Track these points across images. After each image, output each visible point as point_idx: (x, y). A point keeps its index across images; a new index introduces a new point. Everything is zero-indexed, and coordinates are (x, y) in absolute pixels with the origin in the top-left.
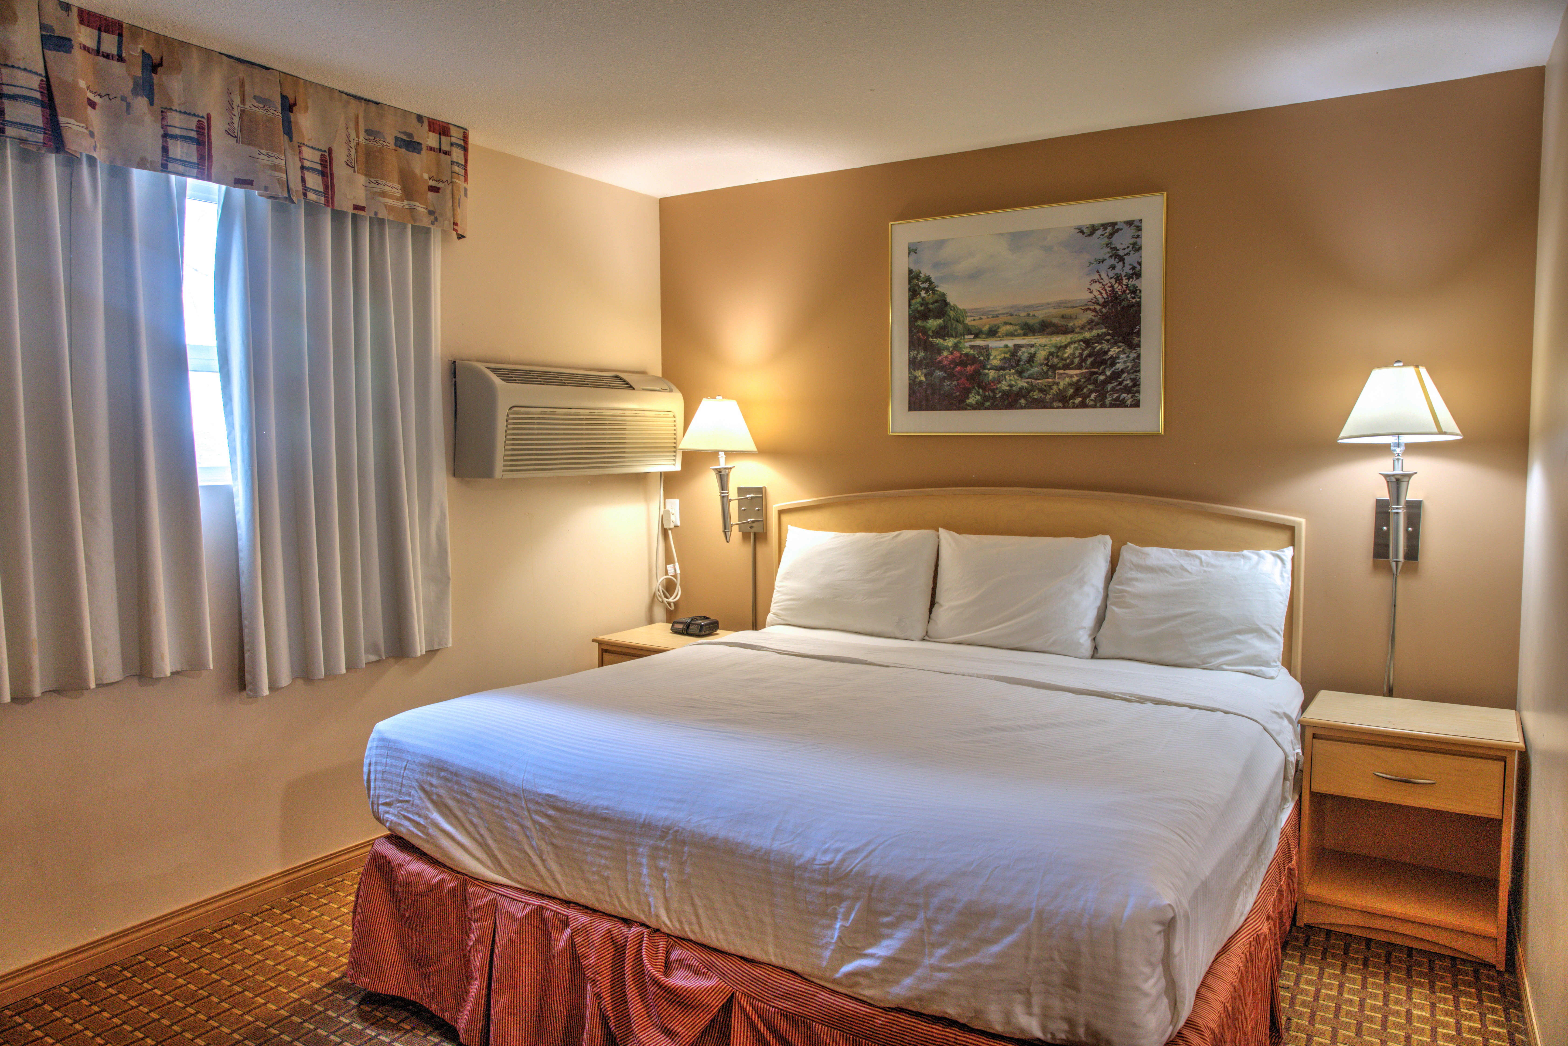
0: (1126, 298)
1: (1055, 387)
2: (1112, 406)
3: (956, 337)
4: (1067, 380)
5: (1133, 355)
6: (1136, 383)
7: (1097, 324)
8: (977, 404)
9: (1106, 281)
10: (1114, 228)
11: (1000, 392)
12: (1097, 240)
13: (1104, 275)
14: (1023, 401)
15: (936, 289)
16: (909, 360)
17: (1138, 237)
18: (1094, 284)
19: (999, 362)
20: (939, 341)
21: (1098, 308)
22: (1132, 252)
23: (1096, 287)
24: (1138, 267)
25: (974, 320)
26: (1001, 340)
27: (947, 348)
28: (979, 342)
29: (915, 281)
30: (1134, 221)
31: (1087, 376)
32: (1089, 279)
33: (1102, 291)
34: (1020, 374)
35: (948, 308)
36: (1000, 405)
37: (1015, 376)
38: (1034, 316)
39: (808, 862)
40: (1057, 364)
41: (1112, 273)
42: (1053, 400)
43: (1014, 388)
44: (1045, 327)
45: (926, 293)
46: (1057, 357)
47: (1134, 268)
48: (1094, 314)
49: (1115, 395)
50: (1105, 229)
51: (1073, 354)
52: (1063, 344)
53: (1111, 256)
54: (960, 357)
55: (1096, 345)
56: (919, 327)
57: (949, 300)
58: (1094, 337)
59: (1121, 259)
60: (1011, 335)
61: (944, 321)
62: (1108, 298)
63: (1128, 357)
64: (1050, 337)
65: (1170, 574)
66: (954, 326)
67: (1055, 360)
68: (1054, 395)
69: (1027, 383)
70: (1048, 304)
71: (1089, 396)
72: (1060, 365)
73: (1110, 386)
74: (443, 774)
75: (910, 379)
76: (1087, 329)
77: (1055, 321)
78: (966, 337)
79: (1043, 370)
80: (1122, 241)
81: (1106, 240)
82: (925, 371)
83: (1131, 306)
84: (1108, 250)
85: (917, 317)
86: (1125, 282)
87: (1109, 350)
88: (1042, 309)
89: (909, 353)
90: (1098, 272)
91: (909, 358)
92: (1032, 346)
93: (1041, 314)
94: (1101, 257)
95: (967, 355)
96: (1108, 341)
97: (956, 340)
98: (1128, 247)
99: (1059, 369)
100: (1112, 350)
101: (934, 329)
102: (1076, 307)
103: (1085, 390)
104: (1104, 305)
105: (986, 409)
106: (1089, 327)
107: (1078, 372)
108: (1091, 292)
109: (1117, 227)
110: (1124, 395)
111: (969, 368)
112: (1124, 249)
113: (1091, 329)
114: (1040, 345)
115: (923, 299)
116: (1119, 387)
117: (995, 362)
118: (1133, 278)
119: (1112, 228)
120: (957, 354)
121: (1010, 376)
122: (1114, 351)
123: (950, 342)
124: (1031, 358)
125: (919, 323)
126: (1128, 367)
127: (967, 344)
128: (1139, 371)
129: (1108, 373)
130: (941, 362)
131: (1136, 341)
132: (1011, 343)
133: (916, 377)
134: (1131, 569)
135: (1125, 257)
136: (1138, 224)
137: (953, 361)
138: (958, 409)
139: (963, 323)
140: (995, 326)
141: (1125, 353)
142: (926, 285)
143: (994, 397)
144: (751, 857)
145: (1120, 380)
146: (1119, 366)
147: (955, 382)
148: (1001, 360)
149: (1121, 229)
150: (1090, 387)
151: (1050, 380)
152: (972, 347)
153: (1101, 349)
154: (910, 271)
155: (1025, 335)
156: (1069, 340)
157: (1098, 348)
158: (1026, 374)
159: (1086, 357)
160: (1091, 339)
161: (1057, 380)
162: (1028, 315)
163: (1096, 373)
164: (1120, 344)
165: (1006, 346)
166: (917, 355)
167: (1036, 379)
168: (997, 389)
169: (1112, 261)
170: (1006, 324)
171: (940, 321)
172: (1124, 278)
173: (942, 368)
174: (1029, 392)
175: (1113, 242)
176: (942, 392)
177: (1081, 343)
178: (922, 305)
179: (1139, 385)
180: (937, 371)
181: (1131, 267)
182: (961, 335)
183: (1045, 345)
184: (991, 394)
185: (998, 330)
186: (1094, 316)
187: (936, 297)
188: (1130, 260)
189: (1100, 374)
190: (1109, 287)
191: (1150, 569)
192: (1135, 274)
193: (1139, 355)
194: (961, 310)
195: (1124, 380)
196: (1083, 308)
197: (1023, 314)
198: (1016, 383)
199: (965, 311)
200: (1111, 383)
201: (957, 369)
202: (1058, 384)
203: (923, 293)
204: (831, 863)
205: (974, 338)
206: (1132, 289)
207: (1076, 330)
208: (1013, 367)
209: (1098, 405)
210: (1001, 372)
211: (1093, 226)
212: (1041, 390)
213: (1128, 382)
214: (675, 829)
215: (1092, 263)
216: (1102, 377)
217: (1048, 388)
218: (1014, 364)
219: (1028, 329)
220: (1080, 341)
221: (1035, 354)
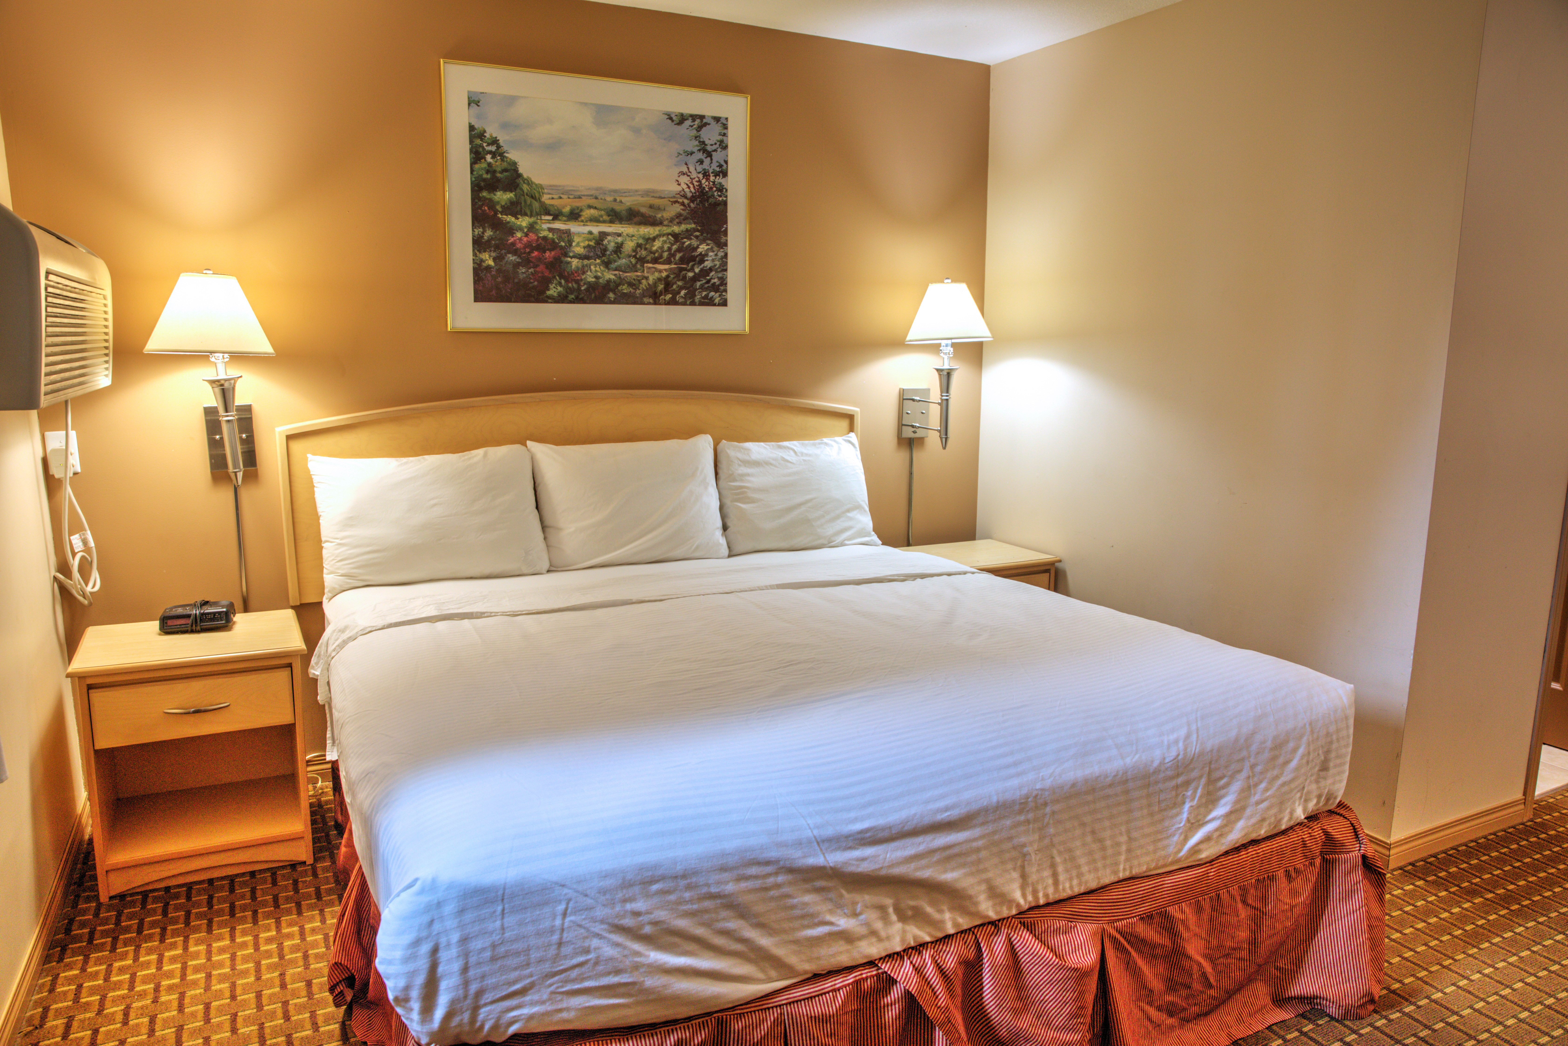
0: (713, 195)
1: (644, 282)
2: (702, 304)
3: (531, 216)
4: (657, 274)
5: (721, 254)
6: (723, 282)
7: (686, 219)
8: (559, 296)
9: (694, 175)
10: (702, 121)
11: (585, 284)
12: (685, 130)
13: (692, 169)
14: (611, 295)
15: (505, 154)
16: (473, 239)
17: (724, 135)
18: (682, 177)
19: (582, 250)
20: (510, 219)
21: (686, 201)
22: (719, 150)
23: (684, 180)
24: (725, 166)
25: (553, 198)
26: (584, 225)
27: (520, 229)
28: (558, 225)
29: (478, 142)
30: (720, 118)
31: (676, 271)
32: (677, 170)
33: (690, 185)
34: (607, 264)
35: (520, 181)
36: (585, 298)
37: (602, 267)
38: (621, 202)
39: (1161, 763)
40: (645, 258)
41: (699, 168)
42: (643, 295)
43: (601, 281)
44: (632, 216)
45: (493, 158)
46: (646, 249)
47: (720, 166)
48: (682, 207)
49: (704, 293)
50: (694, 121)
51: (662, 248)
52: (651, 236)
53: (699, 150)
54: (537, 240)
55: (685, 240)
56: (485, 198)
57: (521, 171)
58: (682, 231)
59: (709, 155)
60: (596, 220)
61: (516, 195)
62: (695, 193)
63: (716, 255)
64: (637, 227)
65: (776, 466)
66: (528, 202)
67: (644, 253)
68: (643, 289)
69: (615, 275)
70: (637, 191)
71: (679, 293)
72: (649, 258)
73: (698, 284)
74: (655, 887)
75: (474, 263)
76: (675, 223)
77: (643, 210)
78: (544, 217)
79: (631, 262)
80: (710, 135)
81: (694, 133)
82: (494, 254)
83: (717, 204)
84: (697, 143)
85: (479, 187)
86: (712, 178)
87: (698, 247)
88: (631, 196)
89: (473, 231)
90: (686, 164)
91: (473, 236)
92: (619, 235)
93: (629, 201)
94: (689, 149)
95: (545, 238)
96: (697, 237)
97: (532, 220)
98: (716, 144)
99: (648, 262)
100: (701, 247)
101: (503, 204)
102: (664, 198)
103: (675, 287)
104: (692, 199)
105: (571, 302)
106: (677, 220)
107: (667, 267)
108: (679, 185)
109: (705, 121)
110: (712, 294)
111: (548, 254)
112: (712, 145)
113: (679, 223)
114: (627, 235)
115: (489, 164)
116: (707, 285)
117: (579, 250)
118: (719, 176)
119: (700, 121)
120: (532, 236)
121: (596, 267)
122: (703, 248)
123: (524, 222)
124: (619, 248)
125: (485, 194)
126: (715, 265)
127: (545, 226)
128: (726, 270)
129: (697, 270)
130: (513, 244)
131: (723, 240)
132: (596, 229)
133: (482, 261)
134: (740, 465)
135: (713, 153)
136: (725, 122)
137: (529, 245)
138: (538, 301)
139: (538, 200)
140: (578, 208)
141: (713, 252)
142: (493, 148)
143: (579, 289)
144: (1111, 786)
145: (708, 278)
146: (708, 264)
147: (532, 270)
148: (584, 248)
149: (709, 124)
150: (680, 283)
151: (639, 274)
152: (550, 230)
153: (690, 245)
154: (472, 128)
155: (611, 222)
156: (657, 233)
157: (687, 244)
158: (613, 266)
159: (675, 251)
160: (680, 234)
161: (646, 274)
162: (615, 200)
163: (685, 269)
164: (709, 242)
165: (590, 233)
166: (483, 233)
167: (625, 272)
168: (582, 280)
169: (700, 156)
170: (590, 207)
171: (510, 195)
172: (711, 175)
173: (515, 252)
174: (618, 285)
175: (702, 136)
176: (516, 281)
177: (670, 237)
178: (487, 172)
179: (726, 284)
180: (510, 255)
181: (718, 164)
182: (537, 214)
183: (633, 236)
184: (575, 286)
185: (581, 214)
186: (683, 210)
187: (505, 165)
188: (718, 156)
189: (689, 271)
190: (697, 182)
191: (757, 464)
192: (721, 172)
193: (726, 255)
194: (536, 185)
195: (711, 279)
196: (672, 200)
197: (609, 199)
198: (603, 274)
199: (541, 187)
200: (699, 281)
201: (533, 255)
202: (647, 278)
203: (489, 158)
204: (1178, 755)
205: (553, 219)
206: (718, 186)
207: (666, 223)
208: (599, 257)
209: (688, 303)
210: (586, 262)
211: (682, 115)
212: (630, 284)
213: (716, 280)
214: (1034, 795)
215: (679, 154)
216: (691, 274)
217: (637, 282)
218: (599, 253)
219: (615, 216)
220: (668, 234)
221: (622, 244)
